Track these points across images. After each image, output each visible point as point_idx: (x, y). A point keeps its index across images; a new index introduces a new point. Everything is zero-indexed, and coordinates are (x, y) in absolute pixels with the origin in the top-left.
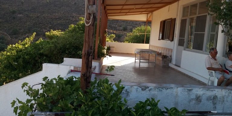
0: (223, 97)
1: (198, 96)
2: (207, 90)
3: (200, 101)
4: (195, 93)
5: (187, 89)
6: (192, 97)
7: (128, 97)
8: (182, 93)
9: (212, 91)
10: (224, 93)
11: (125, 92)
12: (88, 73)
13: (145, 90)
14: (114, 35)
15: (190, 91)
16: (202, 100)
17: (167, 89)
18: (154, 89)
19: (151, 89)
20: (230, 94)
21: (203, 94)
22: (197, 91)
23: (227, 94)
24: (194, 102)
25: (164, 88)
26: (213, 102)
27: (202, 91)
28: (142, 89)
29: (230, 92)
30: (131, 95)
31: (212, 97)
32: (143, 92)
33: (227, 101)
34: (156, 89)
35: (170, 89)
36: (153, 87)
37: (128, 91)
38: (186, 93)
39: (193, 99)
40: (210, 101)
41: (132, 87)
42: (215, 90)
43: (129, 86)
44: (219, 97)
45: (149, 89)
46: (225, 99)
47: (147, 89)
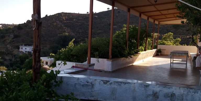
0: (182, 95)
1: (155, 92)
2: (164, 87)
3: (158, 98)
4: (152, 89)
5: (143, 85)
6: (149, 93)
7: (93, 89)
8: (139, 88)
9: (169, 88)
10: (183, 91)
11: (90, 85)
12: (36, 66)
13: (106, 83)
14: (180, 39)
15: (147, 87)
16: (160, 97)
17: (125, 84)
18: (114, 83)
19: (111, 83)
20: (189, 93)
21: (160, 91)
22: (154, 87)
23: (185, 93)
24: (151, 97)
25: (123, 83)
26: (171, 99)
27: (159, 87)
28: (104, 83)
29: (189, 91)
30: (95, 87)
31: (170, 94)
32: (105, 85)
33: (187, 100)
34: (116, 83)
35: (127, 84)
36: (113, 82)
37: (93, 83)
38: (143, 89)
39: (150, 95)
40: (168, 99)
41: (95, 80)
42: (172, 88)
43: (93, 80)
44: (177, 94)
45: (110, 83)
46: (184, 98)
47: (108, 83)
